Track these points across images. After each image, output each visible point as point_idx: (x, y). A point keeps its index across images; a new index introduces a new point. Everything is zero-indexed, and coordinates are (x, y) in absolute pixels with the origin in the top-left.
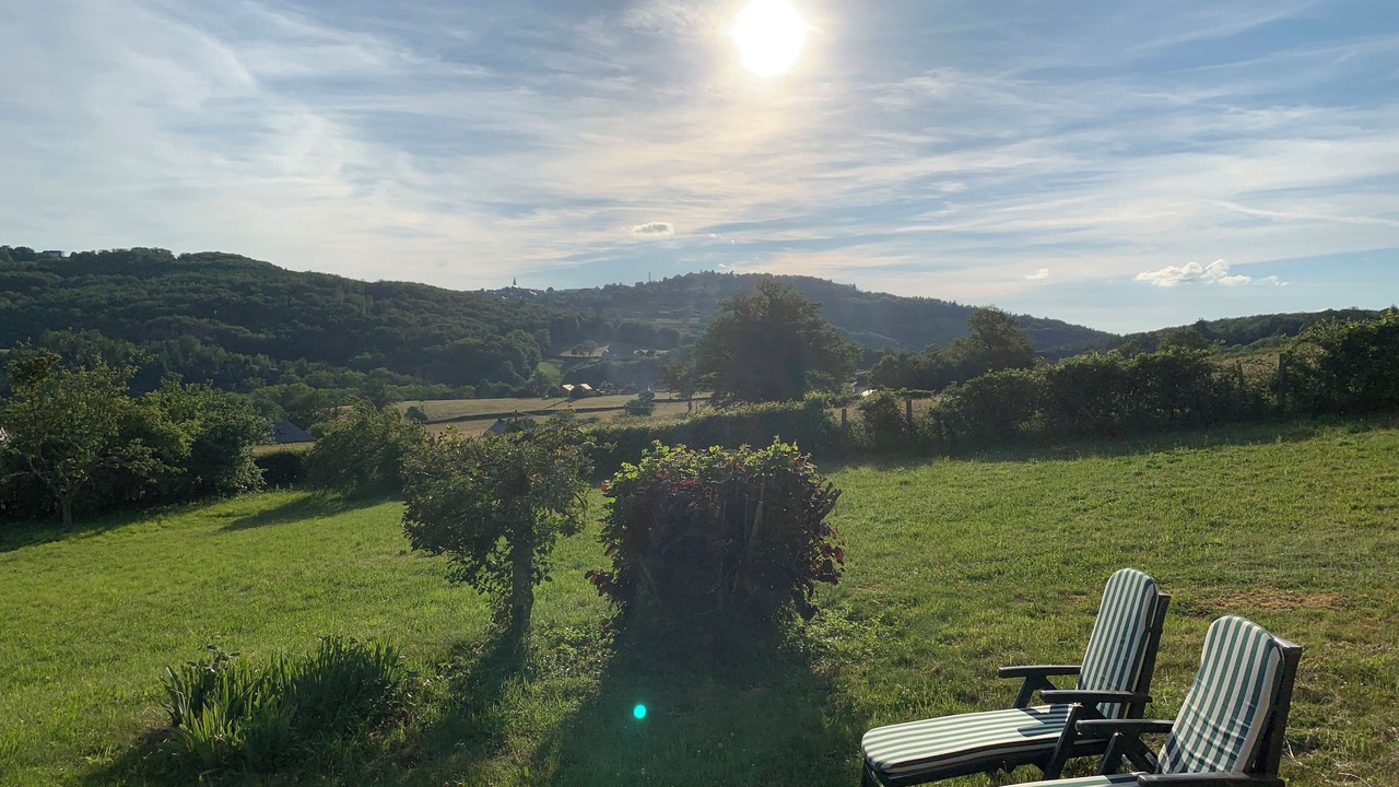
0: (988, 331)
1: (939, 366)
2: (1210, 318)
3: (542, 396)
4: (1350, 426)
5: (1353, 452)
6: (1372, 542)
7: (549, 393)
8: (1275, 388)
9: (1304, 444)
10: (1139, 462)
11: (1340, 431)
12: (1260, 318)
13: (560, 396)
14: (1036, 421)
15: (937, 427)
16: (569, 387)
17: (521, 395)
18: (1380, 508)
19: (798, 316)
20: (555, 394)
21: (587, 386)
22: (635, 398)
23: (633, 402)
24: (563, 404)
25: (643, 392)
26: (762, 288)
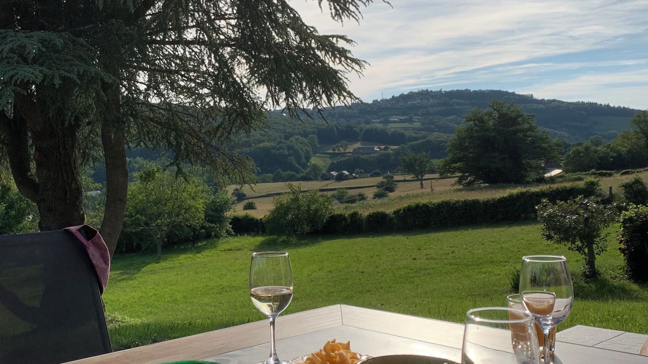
3: (316, 179)
7: (322, 177)
13: (329, 179)
16: (334, 173)
19: (519, 124)
20: (325, 178)
21: (346, 172)
22: (380, 179)
23: (382, 183)
24: (333, 184)
25: (385, 175)
26: (493, 106)
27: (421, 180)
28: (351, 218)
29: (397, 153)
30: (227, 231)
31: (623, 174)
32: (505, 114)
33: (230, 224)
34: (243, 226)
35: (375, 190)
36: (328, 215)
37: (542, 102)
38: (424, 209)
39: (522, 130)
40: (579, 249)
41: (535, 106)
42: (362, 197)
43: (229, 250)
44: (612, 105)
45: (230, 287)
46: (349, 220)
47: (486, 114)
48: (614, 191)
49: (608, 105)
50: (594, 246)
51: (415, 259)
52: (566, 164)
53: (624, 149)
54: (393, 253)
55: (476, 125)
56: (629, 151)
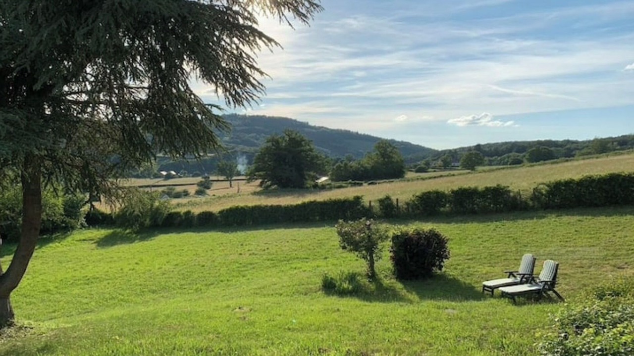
0: (383, 152)
1: (362, 168)
2: (483, 143)
3: (149, 177)
4: (556, 215)
5: (558, 224)
6: (565, 250)
7: (154, 176)
8: (531, 199)
9: (543, 220)
10: (493, 225)
11: (553, 216)
12: (506, 143)
13: (159, 177)
14: (447, 208)
15: (407, 209)
16: (164, 173)
17: (137, 177)
18: (567, 241)
19: (302, 146)
20: (156, 176)
21: (173, 173)
22: (199, 179)
23: (201, 182)
24: (162, 182)
25: (203, 176)
26: (285, 133)
27: (231, 181)
28: (186, 216)
29: (213, 159)
30: (82, 224)
31: (369, 184)
32: (294, 139)
33: (85, 218)
34: (95, 220)
35: (196, 188)
36: (166, 212)
37: (314, 128)
38: (242, 211)
39: (303, 151)
40: (364, 257)
41: (309, 130)
42: (186, 194)
43: (84, 240)
44: (360, 133)
45: (94, 278)
46: (183, 218)
47: (280, 138)
48: (372, 204)
49: (357, 133)
50: (374, 255)
51: (241, 254)
52: (332, 175)
53: (369, 166)
54: (223, 248)
55: (273, 145)
56: (373, 167)
